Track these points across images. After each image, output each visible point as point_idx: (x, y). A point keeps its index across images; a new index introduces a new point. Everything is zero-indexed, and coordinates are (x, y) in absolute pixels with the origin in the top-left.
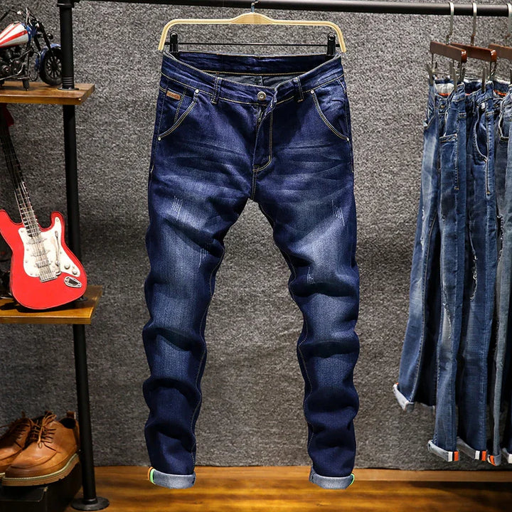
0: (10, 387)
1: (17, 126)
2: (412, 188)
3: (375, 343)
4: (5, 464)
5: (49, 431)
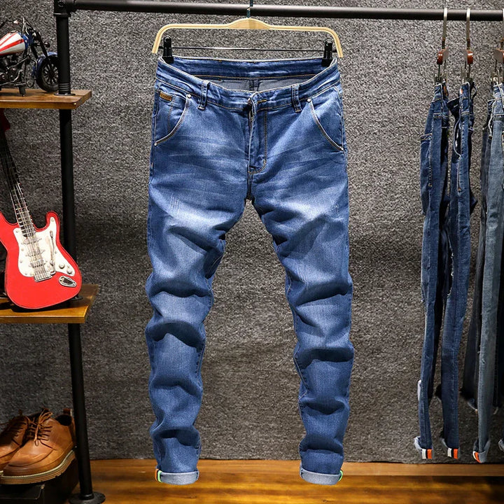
0: (9, 384)
1: (16, 131)
2: (408, 186)
3: (373, 339)
4: (4, 462)
5: (46, 429)
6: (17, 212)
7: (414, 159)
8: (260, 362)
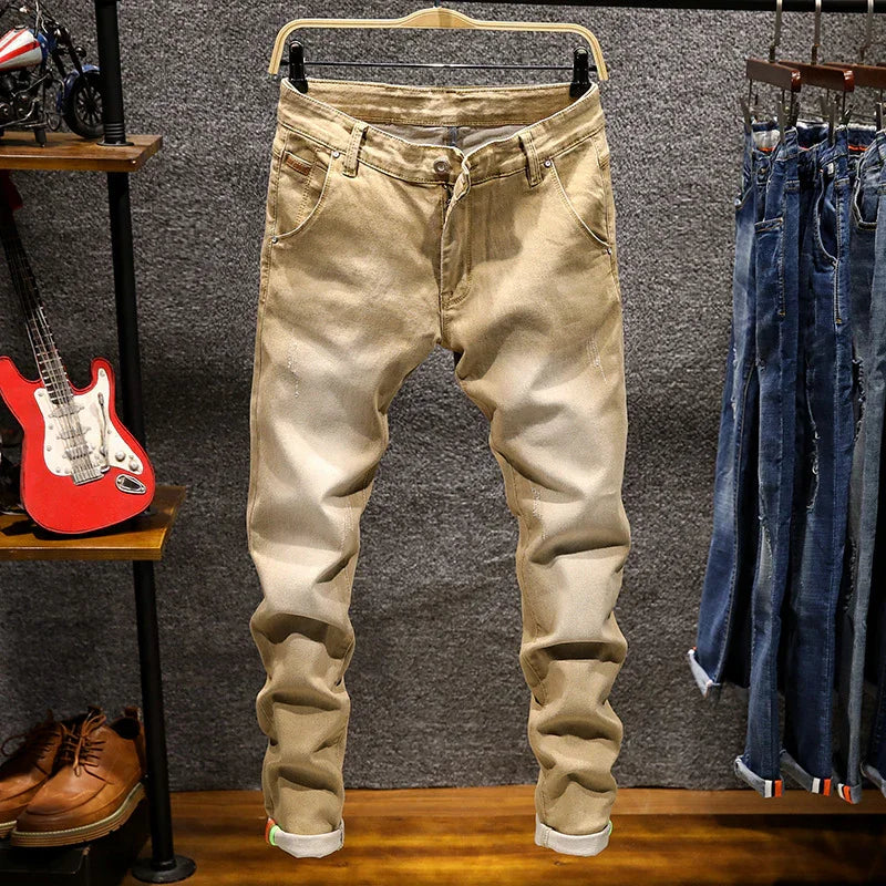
0: (33, 658)
1: (35, 209)
2: (705, 309)
3: (643, 576)
4: (18, 805)
5: (93, 747)
6: (40, 359)
7: (716, 260)
8: (452, 617)
